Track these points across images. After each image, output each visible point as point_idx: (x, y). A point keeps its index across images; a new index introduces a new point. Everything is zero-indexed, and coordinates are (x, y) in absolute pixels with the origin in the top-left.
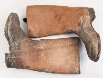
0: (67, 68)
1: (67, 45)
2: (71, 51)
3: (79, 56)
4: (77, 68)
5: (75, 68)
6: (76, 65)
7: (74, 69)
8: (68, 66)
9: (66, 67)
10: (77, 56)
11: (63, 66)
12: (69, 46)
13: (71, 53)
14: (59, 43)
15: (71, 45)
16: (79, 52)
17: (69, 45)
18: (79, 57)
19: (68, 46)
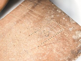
0: (57, 50)
1: (24, 13)
2: (39, 16)
3: (60, 12)
4: (77, 32)
5: (74, 37)
6: (71, 29)
7: (74, 41)
8: (56, 46)
9: (54, 51)
10: (58, 13)
11: (44, 54)
12: (30, 11)
13: (42, 17)
14: (9, 21)
15: (33, 7)
16: (55, 6)
17: (28, 11)
18: (62, 12)
19: (28, 13)
